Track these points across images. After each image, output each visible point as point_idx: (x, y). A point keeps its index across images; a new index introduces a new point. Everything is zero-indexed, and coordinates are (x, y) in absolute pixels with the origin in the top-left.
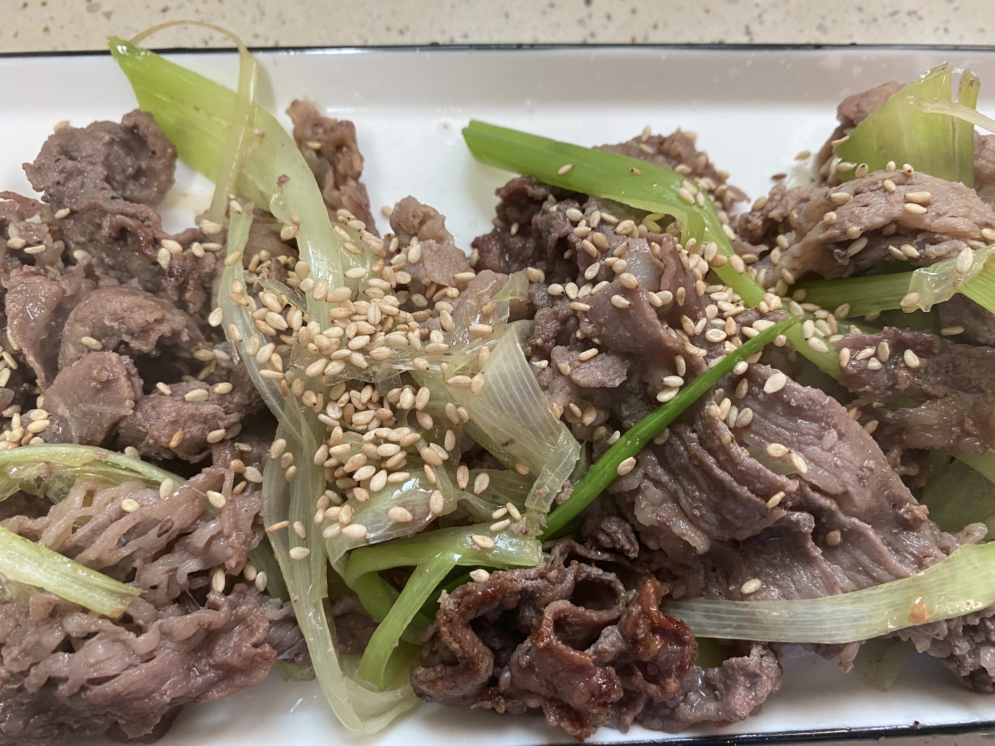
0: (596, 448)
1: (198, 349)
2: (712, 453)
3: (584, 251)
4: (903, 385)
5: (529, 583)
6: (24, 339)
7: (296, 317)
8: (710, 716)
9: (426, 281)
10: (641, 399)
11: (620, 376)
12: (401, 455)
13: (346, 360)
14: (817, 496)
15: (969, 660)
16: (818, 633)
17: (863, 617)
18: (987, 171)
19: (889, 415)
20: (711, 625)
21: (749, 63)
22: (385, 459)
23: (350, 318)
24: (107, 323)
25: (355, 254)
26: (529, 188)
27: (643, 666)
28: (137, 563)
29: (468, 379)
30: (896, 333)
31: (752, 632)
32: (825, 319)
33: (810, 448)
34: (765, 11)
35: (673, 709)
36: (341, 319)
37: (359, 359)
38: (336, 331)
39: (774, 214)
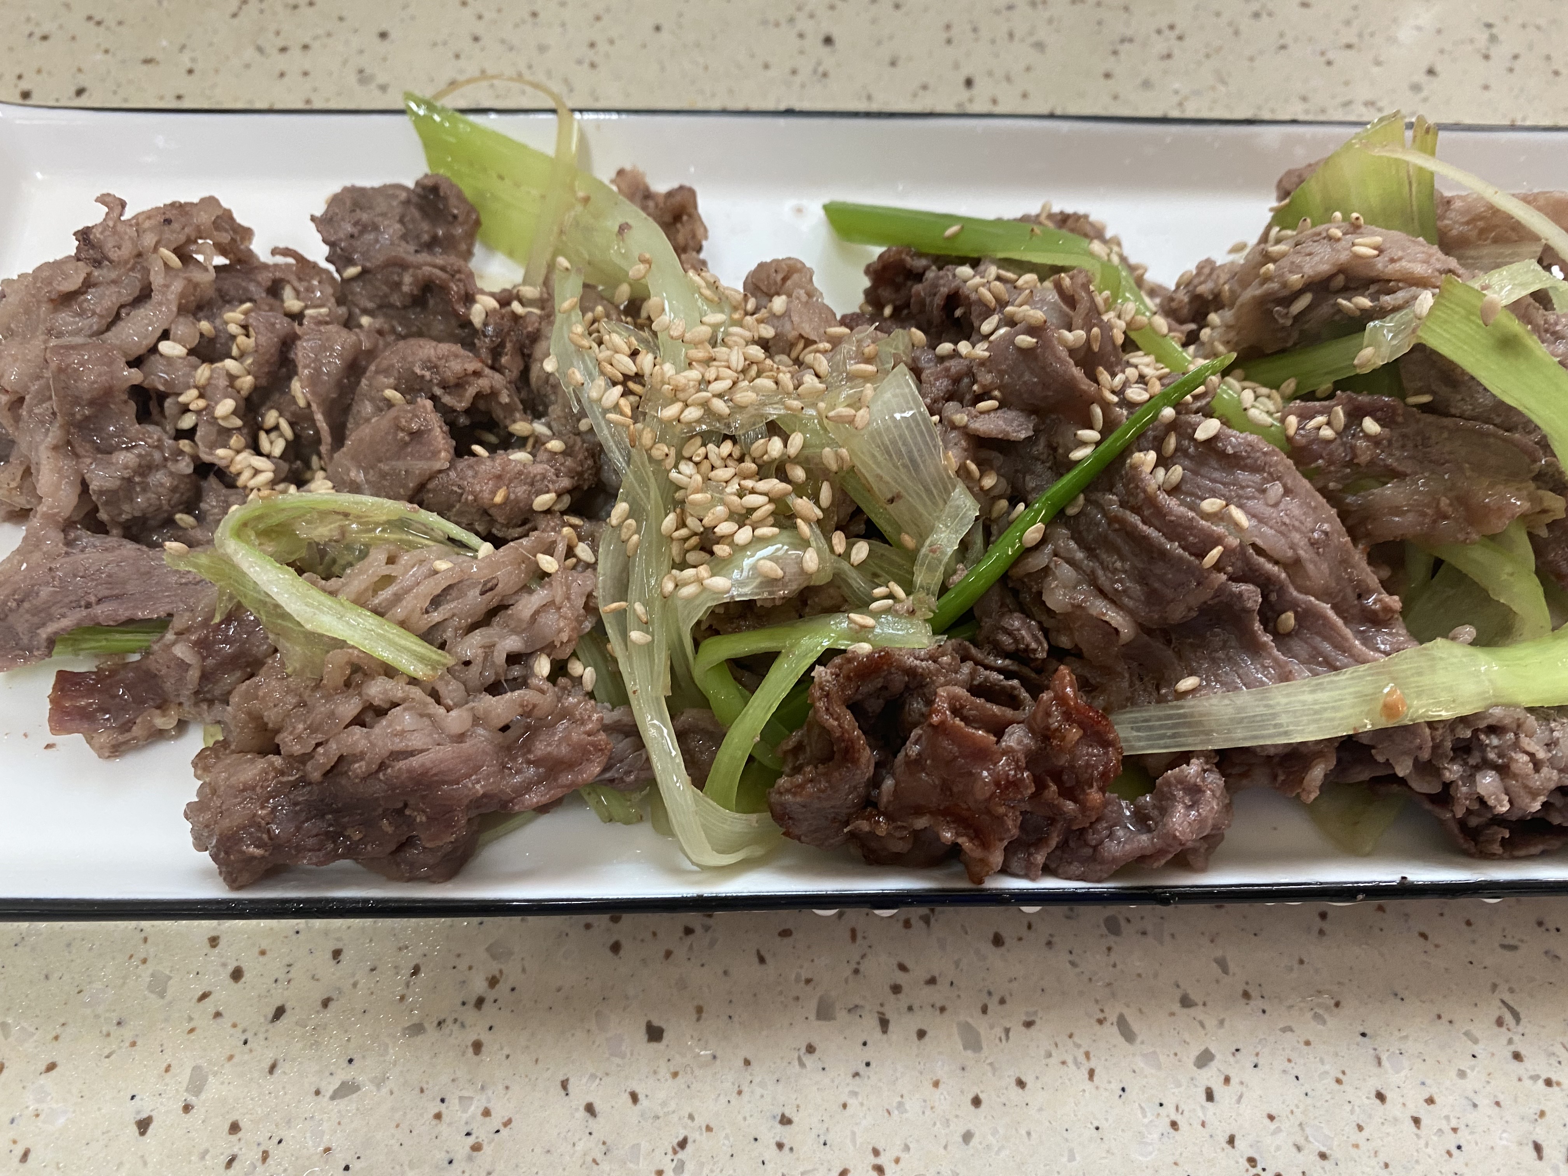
0: (994, 529)
1: (514, 422)
2: (1136, 510)
3: (981, 302)
4: (1363, 459)
5: (918, 662)
6: (313, 393)
7: (646, 360)
8: (1143, 848)
9: (792, 335)
10: (1050, 468)
11: (1026, 429)
12: (770, 507)
13: (705, 405)
14: (1262, 560)
15: (1464, 789)
16: (1272, 731)
17: (1326, 709)
18: (1454, 232)
19: (1350, 499)
20: (1139, 739)
21: (1168, 140)
22: (751, 511)
23: (709, 361)
24: (418, 371)
25: (712, 301)
26: (908, 259)
27: (1057, 776)
28: (449, 634)
29: (853, 412)
30: (1350, 399)
31: (1190, 740)
32: (1269, 397)
33: (1250, 503)
34: (1186, 98)
35: (1095, 848)
36: (699, 361)
37: (720, 406)
38: (694, 374)
39: (1202, 289)
